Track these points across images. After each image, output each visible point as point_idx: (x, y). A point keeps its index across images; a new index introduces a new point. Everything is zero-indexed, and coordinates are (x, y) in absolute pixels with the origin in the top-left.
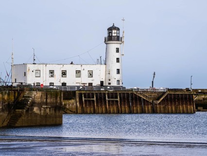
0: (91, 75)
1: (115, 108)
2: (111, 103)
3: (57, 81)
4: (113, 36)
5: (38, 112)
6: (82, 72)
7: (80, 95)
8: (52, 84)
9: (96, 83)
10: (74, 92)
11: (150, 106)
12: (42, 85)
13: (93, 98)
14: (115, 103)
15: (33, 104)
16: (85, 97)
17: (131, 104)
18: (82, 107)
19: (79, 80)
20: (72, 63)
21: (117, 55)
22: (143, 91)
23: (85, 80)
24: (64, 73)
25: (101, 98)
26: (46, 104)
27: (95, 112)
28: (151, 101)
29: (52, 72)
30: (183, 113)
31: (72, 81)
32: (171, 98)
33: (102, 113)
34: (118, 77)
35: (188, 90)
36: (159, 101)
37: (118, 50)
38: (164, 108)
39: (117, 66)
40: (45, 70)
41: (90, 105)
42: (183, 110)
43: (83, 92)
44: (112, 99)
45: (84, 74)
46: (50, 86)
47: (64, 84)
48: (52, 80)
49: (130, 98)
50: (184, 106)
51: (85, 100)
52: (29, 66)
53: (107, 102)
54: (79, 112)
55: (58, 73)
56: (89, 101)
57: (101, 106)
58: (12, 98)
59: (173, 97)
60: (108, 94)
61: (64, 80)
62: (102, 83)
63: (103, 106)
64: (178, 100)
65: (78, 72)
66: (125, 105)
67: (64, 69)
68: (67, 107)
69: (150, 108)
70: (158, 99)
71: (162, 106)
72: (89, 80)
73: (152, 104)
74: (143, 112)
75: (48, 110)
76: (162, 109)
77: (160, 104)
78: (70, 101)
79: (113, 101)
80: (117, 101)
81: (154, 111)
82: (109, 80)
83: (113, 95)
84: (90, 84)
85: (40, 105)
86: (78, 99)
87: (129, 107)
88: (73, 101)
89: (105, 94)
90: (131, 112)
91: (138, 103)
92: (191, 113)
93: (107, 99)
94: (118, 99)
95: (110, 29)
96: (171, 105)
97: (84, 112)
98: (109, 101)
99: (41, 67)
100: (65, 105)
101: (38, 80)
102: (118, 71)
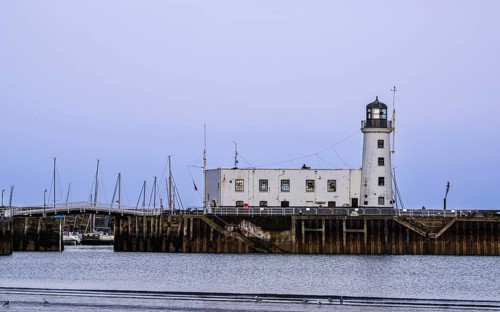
1: (359, 246)
2: (352, 237)
3: (274, 198)
8: (263, 204)
9: (342, 199)
10: (289, 218)
11: (422, 243)
12: (246, 205)
13: (321, 227)
14: (359, 237)
16: (306, 227)
17: (386, 238)
18: (300, 244)
19: (311, 196)
20: (304, 167)
21: (381, 153)
22: (416, 217)
23: (322, 196)
25: (334, 228)
27: (321, 252)
28: (424, 233)
29: (264, 182)
30: (482, 254)
31: (299, 198)
32: (461, 228)
34: (381, 191)
36: (439, 234)
37: (381, 144)
38: (447, 245)
39: (381, 171)
40: (252, 181)
41: (314, 240)
42: (482, 250)
43: (303, 218)
44: (354, 231)
45: (321, 185)
46: (261, 206)
47: (285, 204)
48: (264, 196)
49: (386, 229)
50: (485, 242)
51: (306, 232)
53: (345, 235)
54: (293, 251)
55: (274, 185)
56: (314, 233)
57: (334, 241)
59: (464, 228)
60: (347, 221)
61: (284, 197)
62: (355, 201)
63: (338, 243)
64: (475, 233)
66: (375, 240)
67: (285, 177)
68: (277, 243)
69: (421, 246)
70: (437, 230)
71: (443, 243)
72: (330, 198)
73: (424, 238)
74: (408, 252)
76: (443, 249)
77: (439, 239)
78: (283, 234)
79: (355, 234)
80: (362, 234)
82: (366, 196)
83: (356, 223)
84: (332, 204)
86: (294, 230)
87: (383, 243)
88: (287, 232)
89: (341, 221)
90: (386, 252)
91: (401, 237)
93: (344, 229)
94: (365, 231)
96: (460, 242)
97: (302, 251)
98: (348, 234)
99: (244, 175)
100: (273, 239)
101: (240, 197)
102: (381, 181)
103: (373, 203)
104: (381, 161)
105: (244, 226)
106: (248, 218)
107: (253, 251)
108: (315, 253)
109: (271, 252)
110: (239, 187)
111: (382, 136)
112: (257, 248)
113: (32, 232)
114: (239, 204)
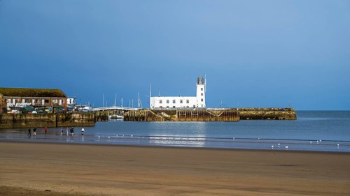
0: (188, 102)
1: (196, 119)
2: (194, 117)
3: (171, 105)
4: (200, 82)
5: (77, 122)
6: (183, 101)
7: (178, 112)
10: (176, 111)
12: (163, 107)
13: (185, 114)
14: (196, 116)
16: (181, 113)
17: (204, 117)
18: (179, 118)
19: (181, 104)
21: (202, 92)
23: (185, 105)
24: (174, 102)
25: (189, 114)
26: (83, 118)
28: (215, 115)
29: (168, 100)
31: (178, 105)
32: (225, 113)
34: (202, 103)
37: (202, 89)
39: (202, 97)
40: (164, 100)
41: (183, 117)
43: (180, 111)
44: (194, 115)
45: (185, 102)
46: (167, 108)
47: (174, 107)
48: (168, 105)
49: (204, 114)
50: (232, 118)
51: (180, 115)
53: (192, 116)
55: (171, 102)
56: (183, 115)
61: (174, 105)
62: (194, 106)
63: (190, 118)
64: (230, 115)
65: (181, 102)
66: (201, 117)
67: (174, 99)
69: (214, 119)
71: (220, 118)
72: (187, 105)
73: (215, 117)
75: (84, 121)
77: (219, 116)
78: (174, 116)
81: (216, 120)
82: (198, 104)
83: (195, 113)
86: (177, 115)
89: (191, 112)
90: (204, 121)
91: (208, 116)
93: (192, 114)
94: (198, 115)
96: (226, 117)
99: (162, 98)
100: (171, 117)
101: (161, 105)
102: (202, 100)
103: (200, 106)
104: (202, 94)
105: (162, 113)
106: (163, 111)
107: (165, 121)
109: (170, 121)
110: (161, 102)
111: (202, 87)
112: (166, 119)
113: (100, 116)
114: (161, 107)
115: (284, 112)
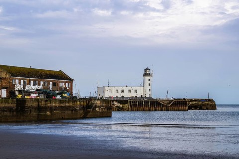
0: (136, 92)
1: (148, 108)
2: (146, 106)
3: (120, 95)
4: (147, 73)
5: (98, 110)
6: (132, 91)
7: (131, 102)
8: (117, 97)
9: (139, 96)
13: (137, 103)
14: (148, 106)
15: (96, 106)
16: (133, 103)
17: (155, 106)
18: (131, 108)
19: (130, 94)
20: (127, 87)
21: (149, 82)
22: (162, 100)
23: (133, 94)
24: (123, 91)
25: (141, 104)
26: (103, 106)
27: (138, 110)
29: (117, 91)
30: (182, 111)
31: (127, 95)
32: (176, 103)
33: (141, 111)
34: (150, 93)
35: (184, 99)
37: (149, 80)
39: (149, 87)
40: (114, 90)
41: (135, 107)
42: (182, 109)
45: (133, 92)
47: (123, 97)
48: (117, 95)
49: (155, 104)
50: (182, 107)
51: (133, 105)
52: (105, 88)
54: (130, 110)
55: (120, 91)
56: (135, 105)
57: (141, 107)
58: (85, 104)
61: (123, 95)
64: (180, 104)
65: (130, 91)
66: (153, 107)
67: (123, 89)
69: (165, 108)
70: (169, 104)
72: (135, 95)
73: (166, 106)
74: (162, 110)
75: (104, 110)
76: (171, 109)
77: (170, 106)
81: (167, 110)
82: (145, 95)
83: (147, 102)
84: (136, 97)
85: (99, 107)
86: (129, 104)
87: (155, 108)
88: (127, 105)
89: (143, 102)
90: (156, 110)
91: (159, 106)
92: (186, 111)
93: (144, 104)
94: (149, 104)
95: (146, 70)
96: (176, 107)
97: (132, 110)
99: (111, 88)
100: (123, 107)
101: (110, 95)
102: (150, 90)
106: (115, 101)
107: (118, 110)
108: (136, 111)
109: (124, 111)
110: (110, 92)
111: (150, 78)
114: (110, 97)
115: (206, 103)
